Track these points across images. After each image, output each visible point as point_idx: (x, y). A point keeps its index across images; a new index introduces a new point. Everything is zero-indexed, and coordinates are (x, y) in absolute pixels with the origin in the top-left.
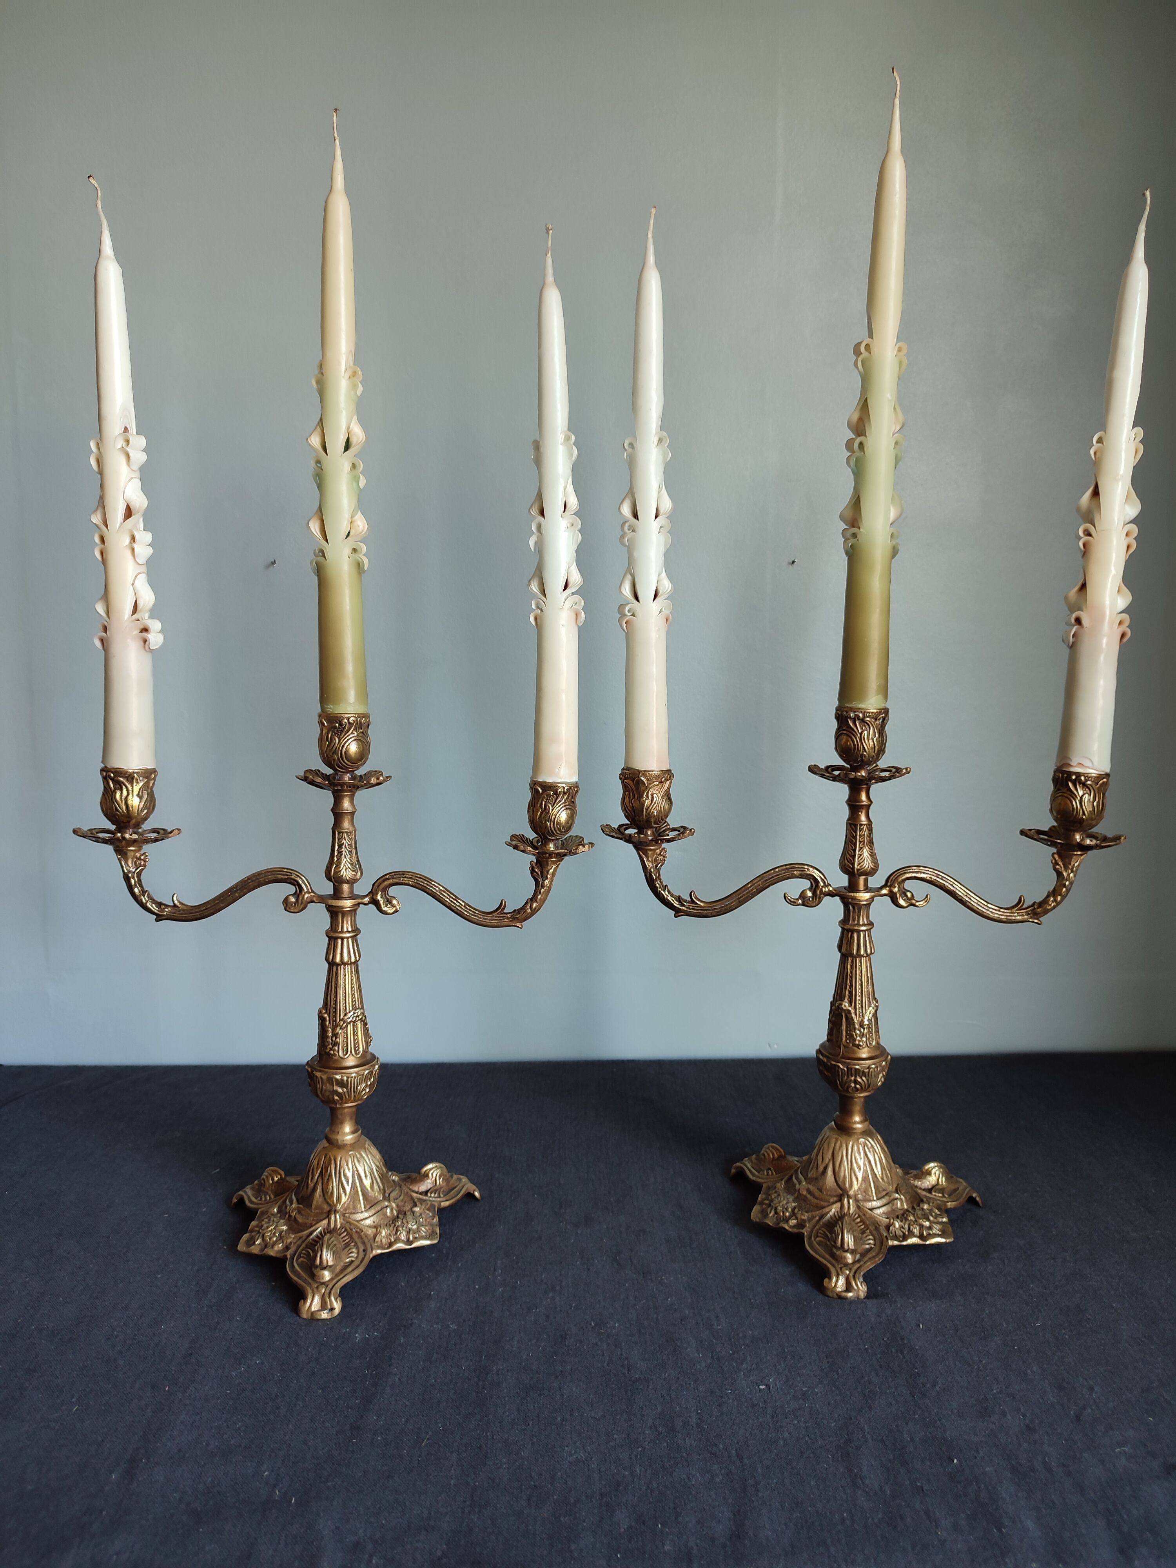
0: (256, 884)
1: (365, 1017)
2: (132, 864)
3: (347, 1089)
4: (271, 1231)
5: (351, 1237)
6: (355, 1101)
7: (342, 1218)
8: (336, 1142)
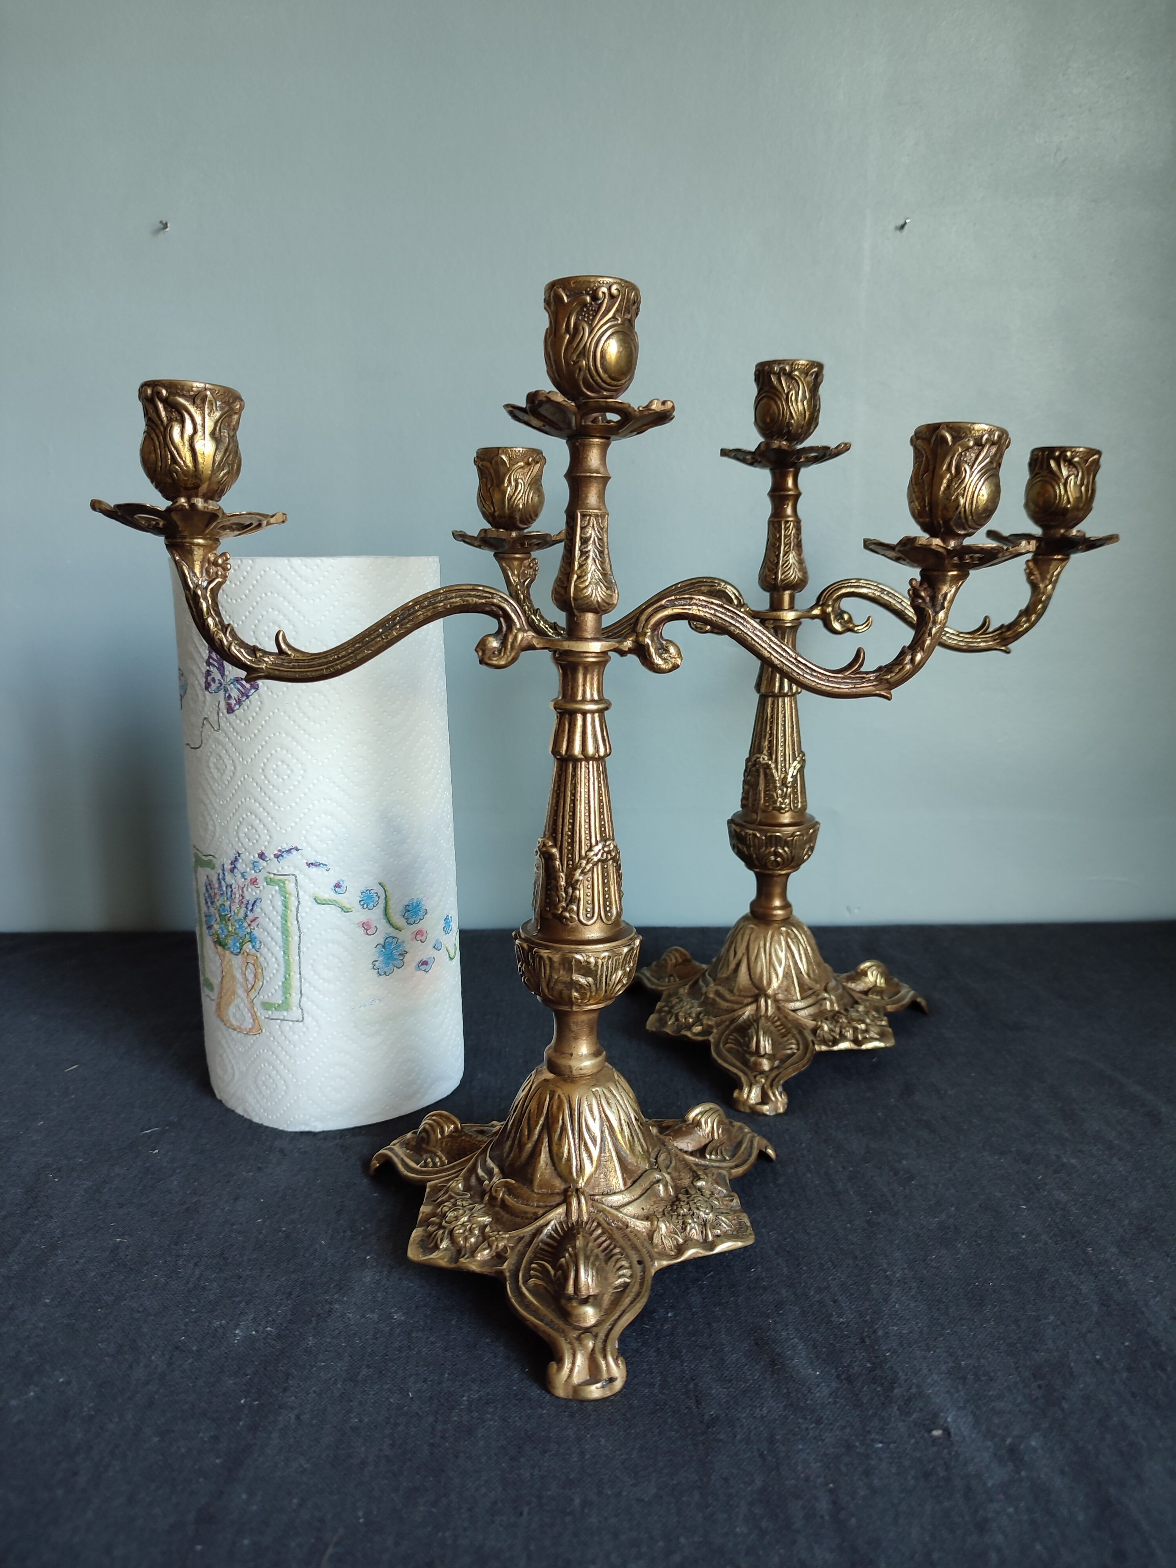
0: (429, 614)
1: (619, 853)
2: (201, 572)
3: (595, 979)
4: (462, 1225)
5: (611, 1237)
6: (605, 999)
7: (590, 1202)
8: (567, 1071)
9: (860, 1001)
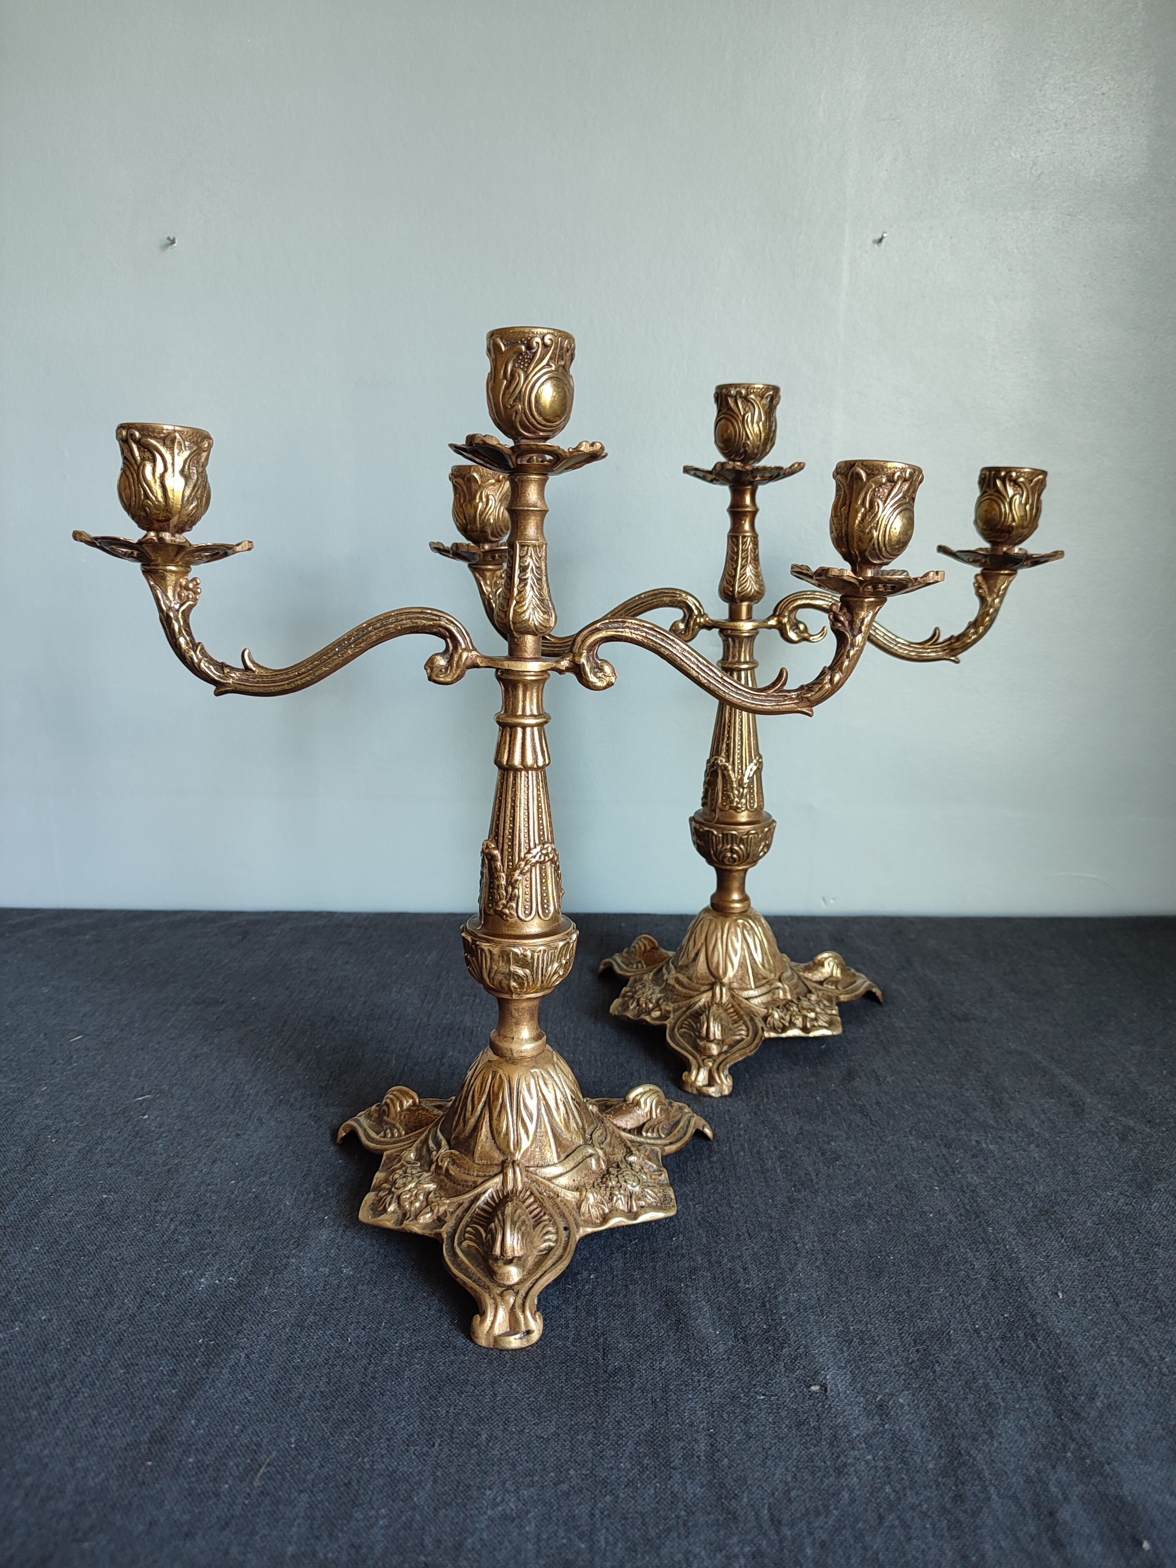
0: (381, 634)
1: (558, 855)
2: (174, 596)
3: (532, 971)
4: (409, 1190)
5: (542, 1205)
6: (542, 989)
7: (525, 1173)
8: (509, 1054)
9: (813, 990)
